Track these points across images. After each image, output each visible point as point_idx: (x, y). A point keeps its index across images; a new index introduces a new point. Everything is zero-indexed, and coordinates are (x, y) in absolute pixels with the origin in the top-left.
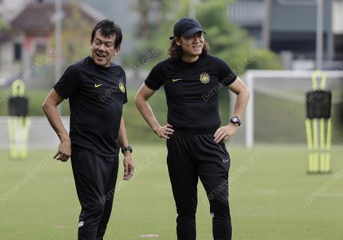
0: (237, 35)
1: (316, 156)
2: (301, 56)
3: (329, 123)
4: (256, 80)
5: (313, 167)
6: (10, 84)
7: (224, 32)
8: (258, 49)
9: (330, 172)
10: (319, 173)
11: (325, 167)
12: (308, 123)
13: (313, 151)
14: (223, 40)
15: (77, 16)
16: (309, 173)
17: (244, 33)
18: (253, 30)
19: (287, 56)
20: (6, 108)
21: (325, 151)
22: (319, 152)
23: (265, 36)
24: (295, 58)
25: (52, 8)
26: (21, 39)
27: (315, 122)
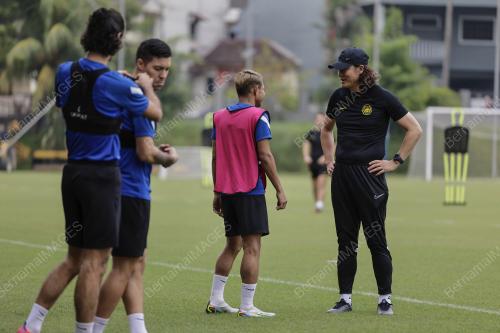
0: (419, 73)
1: (452, 189)
2: (479, 94)
3: (467, 157)
4: (436, 116)
5: (449, 198)
6: (202, 116)
7: (406, 70)
8: (437, 86)
9: (464, 204)
10: (455, 204)
11: (461, 198)
12: (446, 156)
13: (450, 184)
14: (405, 78)
15: (267, 52)
16: (446, 204)
17: (426, 71)
18: (434, 68)
19: (465, 94)
20: (198, 138)
21: (461, 184)
22: (456, 184)
23: (446, 74)
24: (473, 96)
25: (243, 45)
26: (213, 74)
27: (453, 156)
